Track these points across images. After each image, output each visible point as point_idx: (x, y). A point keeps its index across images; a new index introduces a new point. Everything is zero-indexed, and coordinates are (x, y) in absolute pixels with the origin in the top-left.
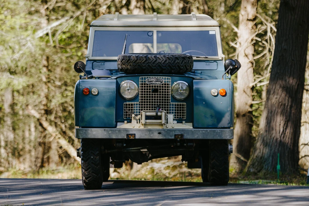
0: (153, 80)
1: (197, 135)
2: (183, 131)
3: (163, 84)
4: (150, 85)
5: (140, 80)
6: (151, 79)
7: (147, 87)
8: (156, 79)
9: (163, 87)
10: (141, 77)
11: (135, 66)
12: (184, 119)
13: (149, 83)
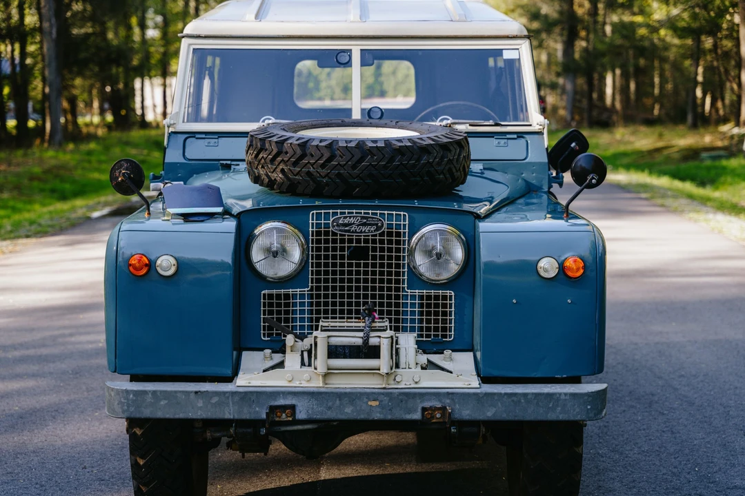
0: (352, 220)
1: (494, 410)
2: (450, 396)
3: (384, 232)
4: (345, 235)
5: (313, 220)
6: (345, 218)
7: (334, 241)
8: (362, 218)
9: (382, 242)
10: (315, 212)
11: (296, 176)
12: (448, 339)
13: (340, 230)
